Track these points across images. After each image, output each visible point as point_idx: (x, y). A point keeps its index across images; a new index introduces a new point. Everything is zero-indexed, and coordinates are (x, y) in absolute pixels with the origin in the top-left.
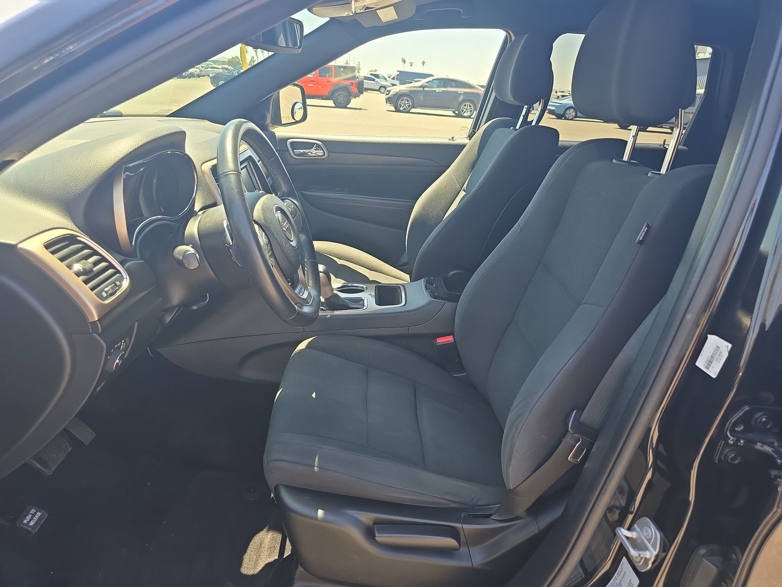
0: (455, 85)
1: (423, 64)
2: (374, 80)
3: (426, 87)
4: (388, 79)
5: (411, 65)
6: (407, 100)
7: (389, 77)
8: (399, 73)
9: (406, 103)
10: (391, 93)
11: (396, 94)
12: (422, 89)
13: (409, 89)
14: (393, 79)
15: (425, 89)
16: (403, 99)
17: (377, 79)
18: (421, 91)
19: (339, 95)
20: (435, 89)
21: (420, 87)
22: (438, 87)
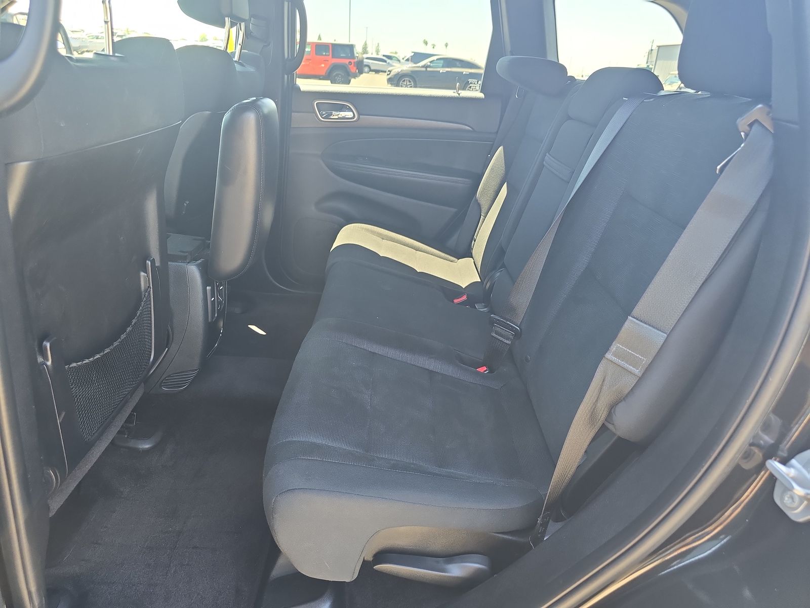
0: (460, 65)
1: (446, 46)
2: (385, 61)
3: (429, 67)
4: (402, 61)
5: (433, 48)
6: (409, 81)
7: (403, 59)
8: (413, 54)
9: (408, 84)
10: (392, 73)
11: (398, 74)
12: (424, 69)
13: (412, 69)
14: (408, 60)
15: (428, 69)
16: (405, 80)
17: (388, 61)
18: (423, 71)
19: (337, 75)
20: (438, 69)
21: (423, 67)
22: (443, 67)
